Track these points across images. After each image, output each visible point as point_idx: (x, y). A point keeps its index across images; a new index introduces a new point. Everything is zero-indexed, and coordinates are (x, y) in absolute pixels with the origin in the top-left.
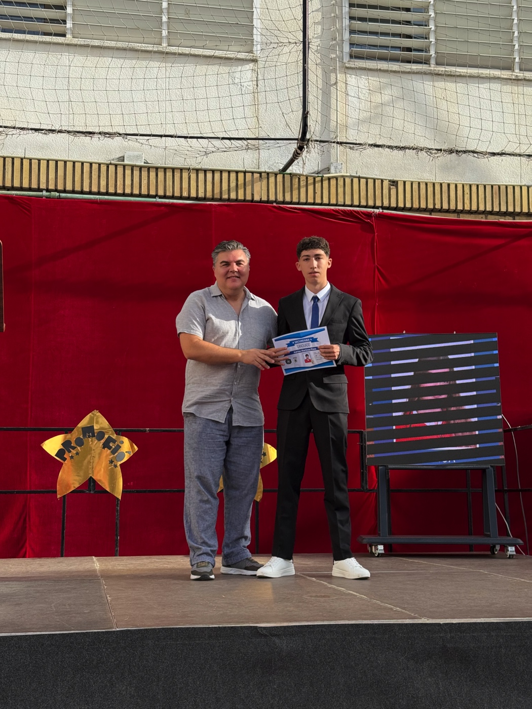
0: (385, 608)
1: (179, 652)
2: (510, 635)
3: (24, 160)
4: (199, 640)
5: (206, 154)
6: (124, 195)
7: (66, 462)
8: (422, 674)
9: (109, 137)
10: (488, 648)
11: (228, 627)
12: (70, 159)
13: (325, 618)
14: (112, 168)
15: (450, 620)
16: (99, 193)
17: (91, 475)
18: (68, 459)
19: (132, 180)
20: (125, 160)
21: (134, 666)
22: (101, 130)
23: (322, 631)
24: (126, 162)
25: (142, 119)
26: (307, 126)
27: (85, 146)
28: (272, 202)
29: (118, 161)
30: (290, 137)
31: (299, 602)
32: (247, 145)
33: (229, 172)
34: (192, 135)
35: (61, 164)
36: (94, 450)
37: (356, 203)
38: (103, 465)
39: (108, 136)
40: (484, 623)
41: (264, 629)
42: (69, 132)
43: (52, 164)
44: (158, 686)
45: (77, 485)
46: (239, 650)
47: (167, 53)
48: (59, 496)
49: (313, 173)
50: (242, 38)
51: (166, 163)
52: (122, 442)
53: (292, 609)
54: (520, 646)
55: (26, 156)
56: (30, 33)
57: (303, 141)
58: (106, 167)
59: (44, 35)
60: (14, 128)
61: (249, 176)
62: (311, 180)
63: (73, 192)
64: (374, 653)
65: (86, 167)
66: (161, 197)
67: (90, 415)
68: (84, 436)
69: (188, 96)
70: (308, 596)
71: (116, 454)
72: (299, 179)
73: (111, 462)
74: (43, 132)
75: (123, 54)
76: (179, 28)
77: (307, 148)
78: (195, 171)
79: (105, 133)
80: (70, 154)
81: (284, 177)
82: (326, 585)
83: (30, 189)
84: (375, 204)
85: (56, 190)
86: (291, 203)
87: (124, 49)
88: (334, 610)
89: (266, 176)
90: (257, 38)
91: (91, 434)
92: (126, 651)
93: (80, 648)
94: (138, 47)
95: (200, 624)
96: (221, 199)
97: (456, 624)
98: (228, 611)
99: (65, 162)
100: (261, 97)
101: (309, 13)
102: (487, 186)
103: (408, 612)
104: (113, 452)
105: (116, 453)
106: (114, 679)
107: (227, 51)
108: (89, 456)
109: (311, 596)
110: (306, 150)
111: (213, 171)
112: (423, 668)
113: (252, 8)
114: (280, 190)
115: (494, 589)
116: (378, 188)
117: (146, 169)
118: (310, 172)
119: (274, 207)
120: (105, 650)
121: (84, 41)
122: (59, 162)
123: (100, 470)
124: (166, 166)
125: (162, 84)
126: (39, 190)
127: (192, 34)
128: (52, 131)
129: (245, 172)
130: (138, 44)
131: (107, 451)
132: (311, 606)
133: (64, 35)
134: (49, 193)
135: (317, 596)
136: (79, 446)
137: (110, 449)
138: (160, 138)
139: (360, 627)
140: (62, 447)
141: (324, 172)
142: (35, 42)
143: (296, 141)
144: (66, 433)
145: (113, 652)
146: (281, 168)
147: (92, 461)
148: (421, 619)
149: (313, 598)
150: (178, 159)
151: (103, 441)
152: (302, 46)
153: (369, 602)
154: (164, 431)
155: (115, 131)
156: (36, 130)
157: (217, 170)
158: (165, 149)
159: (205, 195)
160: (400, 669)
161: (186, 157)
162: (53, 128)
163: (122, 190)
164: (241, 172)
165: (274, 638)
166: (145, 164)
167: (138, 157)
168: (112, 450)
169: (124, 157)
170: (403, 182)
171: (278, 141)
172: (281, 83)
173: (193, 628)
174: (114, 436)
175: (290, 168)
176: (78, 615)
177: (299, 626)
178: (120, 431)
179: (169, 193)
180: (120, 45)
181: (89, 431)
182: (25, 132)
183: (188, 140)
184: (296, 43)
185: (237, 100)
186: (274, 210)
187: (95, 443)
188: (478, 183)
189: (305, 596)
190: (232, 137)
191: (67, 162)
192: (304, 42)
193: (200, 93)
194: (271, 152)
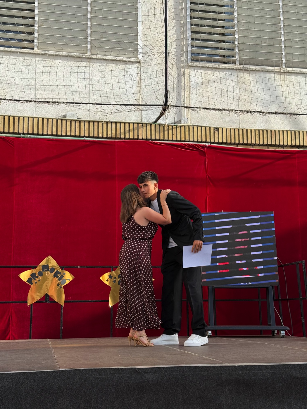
0: (207, 359)
1: (94, 382)
2: (273, 372)
3: (10, 117)
4: (104, 375)
5: (112, 113)
6: (66, 136)
7: (33, 285)
8: (225, 393)
9: (58, 104)
10: (262, 379)
11: (120, 368)
12: (36, 116)
13: (173, 364)
14: (59, 121)
15: (241, 364)
16: (52, 135)
17: (47, 293)
18: (34, 283)
19: (71, 128)
20: (67, 117)
21: (69, 390)
22: (53, 100)
24: (67, 118)
25: (77, 95)
26: (168, 97)
27: (45, 109)
28: (149, 140)
29: (63, 117)
30: (159, 104)
31: (160, 357)
32: (135, 109)
33: (125, 123)
34: (104, 103)
35: (31, 119)
36: (48, 278)
37: (196, 140)
38: (54, 287)
39: (57, 103)
40: (260, 365)
41: (140, 369)
42: (35, 102)
43: (26, 119)
44: (82, 400)
45: (40, 299)
46: (126, 381)
47: (90, 58)
48: (28, 305)
49: (172, 124)
50: (131, 50)
51: (90, 118)
52: (65, 274)
53: (156, 360)
55: (12, 115)
56: (14, 47)
57: (166, 106)
58: (56, 121)
59: (22, 49)
60: (5, 99)
61: (136, 125)
62: (170, 127)
63: (38, 134)
64: (199, 382)
65: (45, 121)
66: (87, 137)
67: (46, 259)
68: (43, 270)
69: (102, 82)
72: (164, 127)
73: (58, 285)
74: (21, 101)
75: (66, 58)
76: (97, 45)
77: (168, 110)
78: (106, 123)
80: (36, 113)
81: (155, 126)
82: (177, 350)
83: (14, 133)
84: (206, 140)
85: (28, 134)
86: (159, 140)
87: (67, 56)
88: (179, 360)
89: (146, 125)
90: (140, 50)
91: (47, 269)
92: (64, 382)
93: (40, 380)
94: (74, 55)
95: (105, 367)
96: (120, 138)
97: (244, 366)
98: (121, 362)
99: (33, 118)
100: (142, 83)
101: (169, 36)
102: (268, 131)
103: (219, 361)
104: (59, 279)
105: (61, 280)
106: (58, 396)
107: (124, 57)
108: (46, 282)
109: (167, 355)
110: (167, 111)
111: (116, 123)
112: (225, 390)
113: (138, 34)
114: (153, 133)
115: (269, 351)
116: (208, 132)
117: (79, 122)
118: (170, 123)
119: (150, 142)
120: (53, 381)
121: (44, 52)
122: (30, 118)
123: (52, 289)
124: (90, 120)
125: (88, 75)
126: (19, 133)
127: (104, 48)
128: (26, 101)
129: (134, 123)
130: (74, 53)
131: (56, 279)
132: (166, 359)
133: (33, 49)
134: (24, 135)
135: (169, 355)
136: (40, 276)
137: (58, 278)
138: (86, 105)
139: (192, 368)
140: (30, 277)
141: (178, 123)
142: (17, 52)
143: (162, 106)
144: (33, 269)
145: (58, 382)
146: (154, 121)
147: (47, 285)
148: (225, 364)
150: (96, 116)
151: (53, 273)
152: (165, 55)
154: (88, 267)
155: (61, 101)
156: (17, 100)
157: (118, 122)
158: (89, 111)
159: (112, 136)
160: (213, 390)
161: (101, 115)
162: (27, 100)
163: (65, 133)
164: (132, 123)
165: (145, 374)
166: (78, 119)
167: (74, 115)
168: (59, 278)
169: (66, 115)
170: (221, 129)
171: (151, 106)
172: (153, 74)
173: (101, 369)
174: (60, 271)
175: (159, 121)
176: (39, 364)
177: (159, 367)
178: (63, 267)
179: (91, 135)
180: (64, 54)
181: (45, 267)
182: (11, 102)
183: (102, 105)
184: (161, 53)
185: (129, 84)
186: (151, 144)
187: (49, 274)
188: (263, 129)
189: (164, 355)
190: (127, 104)
191: (35, 118)
192: (166, 52)
193: (109, 80)
194: (148, 112)
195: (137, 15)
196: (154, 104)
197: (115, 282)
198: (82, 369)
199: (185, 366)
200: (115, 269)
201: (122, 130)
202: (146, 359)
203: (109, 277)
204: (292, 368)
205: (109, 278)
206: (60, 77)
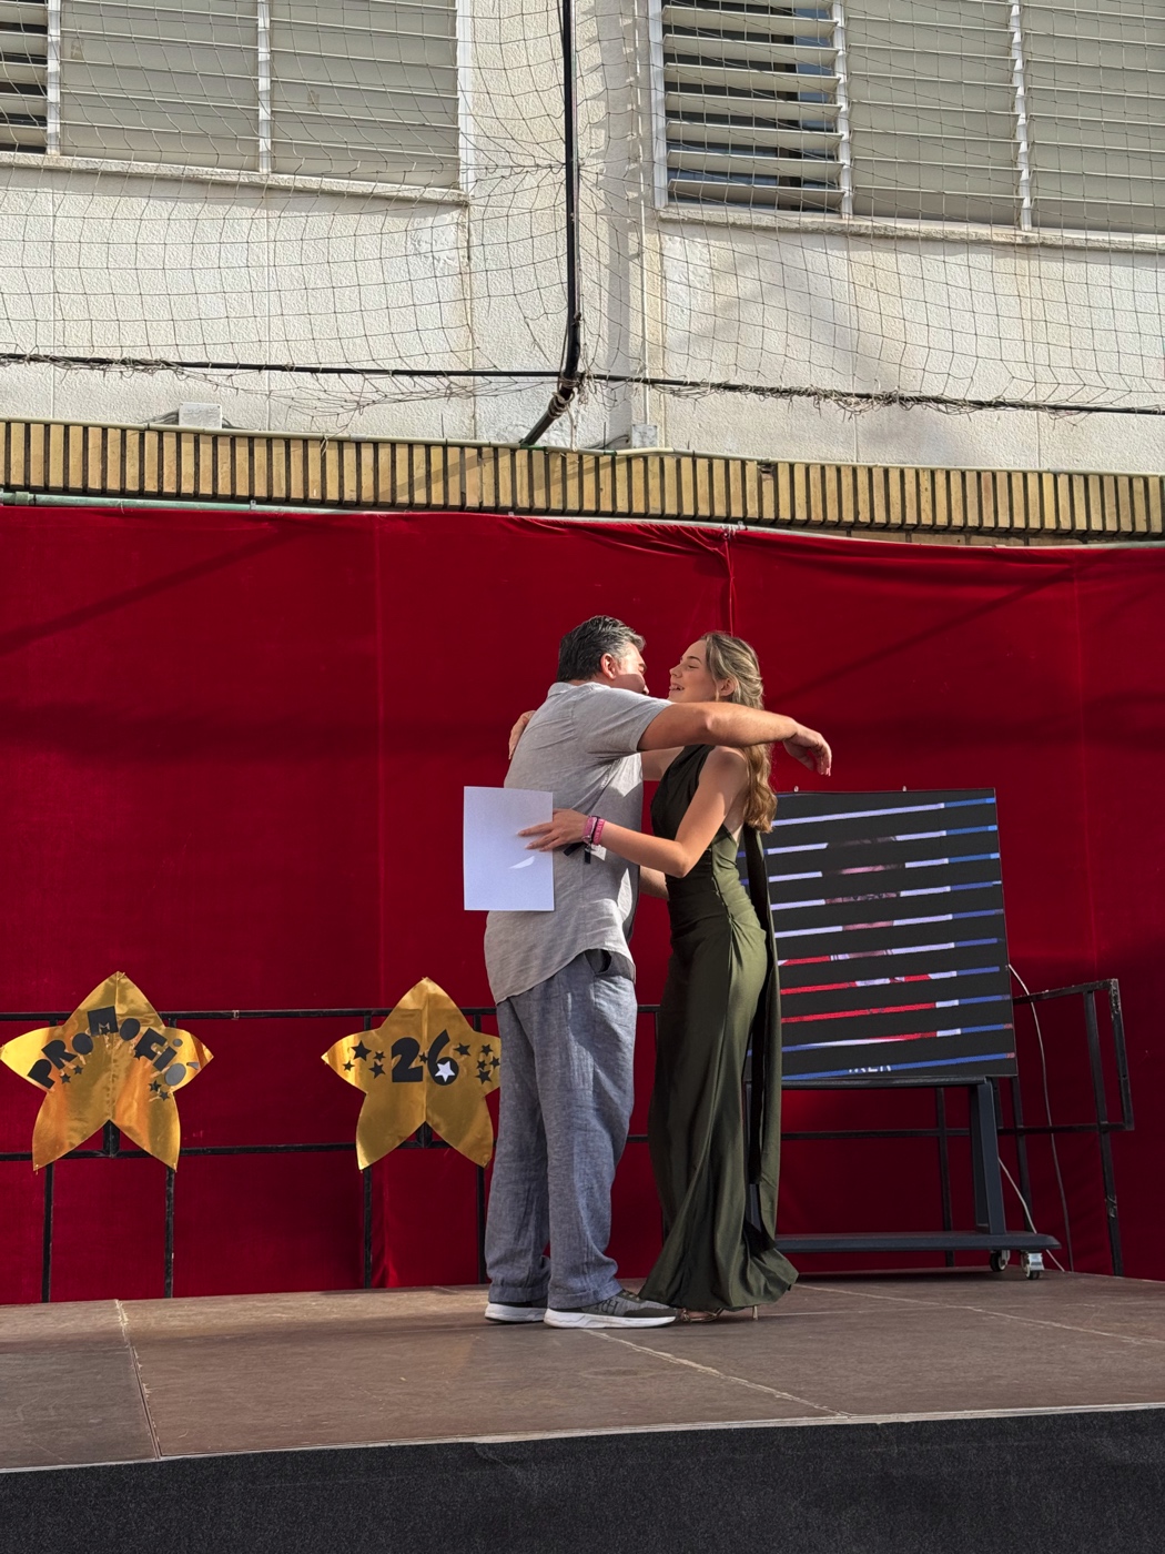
0: (758, 1395)
1: (301, 1504)
2: (1027, 1447)
4: (345, 1477)
5: (359, 406)
6: (178, 496)
7: (52, 1089)
9: (143, 370)
10: (982, 1474)
11: (410, 1446)
12: (58, 419)
13: (624, 1420)
14: (151, 439)
15: (896, 1415)
16: (123, 493)
17: (109, 1118)
18: (58, 1081)
19: (197, 465)
20: (181, 421)
21: (200, 1540)
22: (125, 356)
23: (617, 1448)
24: (182, 425)
25: (217, 332)
26: (579, 345)
27: (91, 391)
28: (505, 510)
29: (166, 423)
30: (542, 370)
31: (569, 1387)
32: (449, 388)
33: (411, 445)
34: (329, 366)
35: (38, 432)
36: (115, 1061)
37: (688, 510)
38: (137, 1095)
39: (141, 367)
41: (489, 1449)
42: (54, 360)
43: (18, 431)
45: (78, 1141)
46: (435, 1498)
47: (270, 188)
48: (36, 1167)
49: (594, 447)
50: (435, 157)
51: (272, 428)
52: (179, 1043)
53: (553, 1402)
54: (1049, 1470)
57: (570, 379)
58: (137, 436)
61: (453, 453)
62: (589, 463)
63: (66, 491)
64: (733, 1495)
65: (95, 437)
66: (260, 501)
67: (106, 984)
68: (94, 1030)
69: (318, 281)
70: (590, 1373)
71: (165, 1070)
72: (564, 459)
73: (155, 1086)
75: (171, 189)
76: (297, 135)
77: (579, 393)
78: (336, 444)
79: (136, 363)
80: (58, 407)
81: (530, 456)
84: (729, 512)
85: (27, 488)
86: (547, 512)
87: (177, 180)
88: (646, 1400)
89: (492, 454)
90: (466, 155)
91: (108, 1025)
92: (181, 1508)
93: (78, 1503)
94: (207, 174)
95: (347, 1441)
96: (393, 505)
97: (908, 1424)
98: (411, 1412)
99: (47, 426)
100: (479, 282)
101: (579, 102)
102: (967, 473)
103: (806, 1402)
104: (159, 1065)
105: (165, 1066)
107: (403, 183)
108: (105, 1076)
109: (596, 1373)
110: (577, 396)
111: (376, 444)
112: (840, 1525)
113: (456, 92)
114: (521, 485)
115: (995, 1347)
116: (736, 479)
117: (228, 440)
118: (586, 444)
119: (511, 520)
120: (132, 1506)
121: (87, 162)
122: (32, 425)
123: (130, 1105)
124: (272, 432)
125: (260, 255)
127: (325, 147)
128: (17, 358)
129: (445, 446)
130: (206, 169)
131: (145, 1063)
132: (595, 1394)
133: (41, 149)
134: (9, 495)
135: (610, 1373)
136: (82, 1053)
137: (152, 1059)
138: (257, 372)
139: (701, 1438)
140: (43, 1056)
141: (618, 445)
143: (556, 379)
144: (53, 1024)
145: (153, 1511)
146: (524, 436)
147: (111, 1086)
148: (834, 1415)
149: (600, 1377)
150: (298, 418)
151: (135, 1041)
152: (564, 174)
153: (723, 1381)
154: (273, 1015)
155: (156, 357)
157: (385, 442)
158: (269, 396)
159: (359, 495)
160: (791, 1528)
161: (315, 414)
162: (19, 352)
163: (174, 485)
164: (437, 444)
165: (511, 1468)
166: (225, 430)
167: (210, 414)
168: (155, 1059)
169: (177, 414)
170: (787, 466)
171: (515, 378)
172: (521, 253)
173: (331, 1450)
174: (161, 1030)
175: (544, 436)
176: (75, 1430)
177: (566, 1439)
178: (173, 1017)
179: (279, 493)
180: (165, 169)
181: (103, 1018)
183: (319, 375)
184: (551, 167)
185: (425, 290)
186: (511, 527)
187: (119, 1044)
188: (948, 467)
189: (583, 1374)
190: (416, 369)
191: (52, 426)
192: (569, 165)
193: (345, 274)
194: (500, 402)
195: (455, 17)
196: (523, 370)
197: (377, 1070)
198: (253, 1454)
199: (674, 1429)
200: (376, 1022)
201: (402, 477)
202: (511, 1397)
203: (353, 1053)
204: (1102, 1428)
205: (356, 1057)
206: (152, 261)
